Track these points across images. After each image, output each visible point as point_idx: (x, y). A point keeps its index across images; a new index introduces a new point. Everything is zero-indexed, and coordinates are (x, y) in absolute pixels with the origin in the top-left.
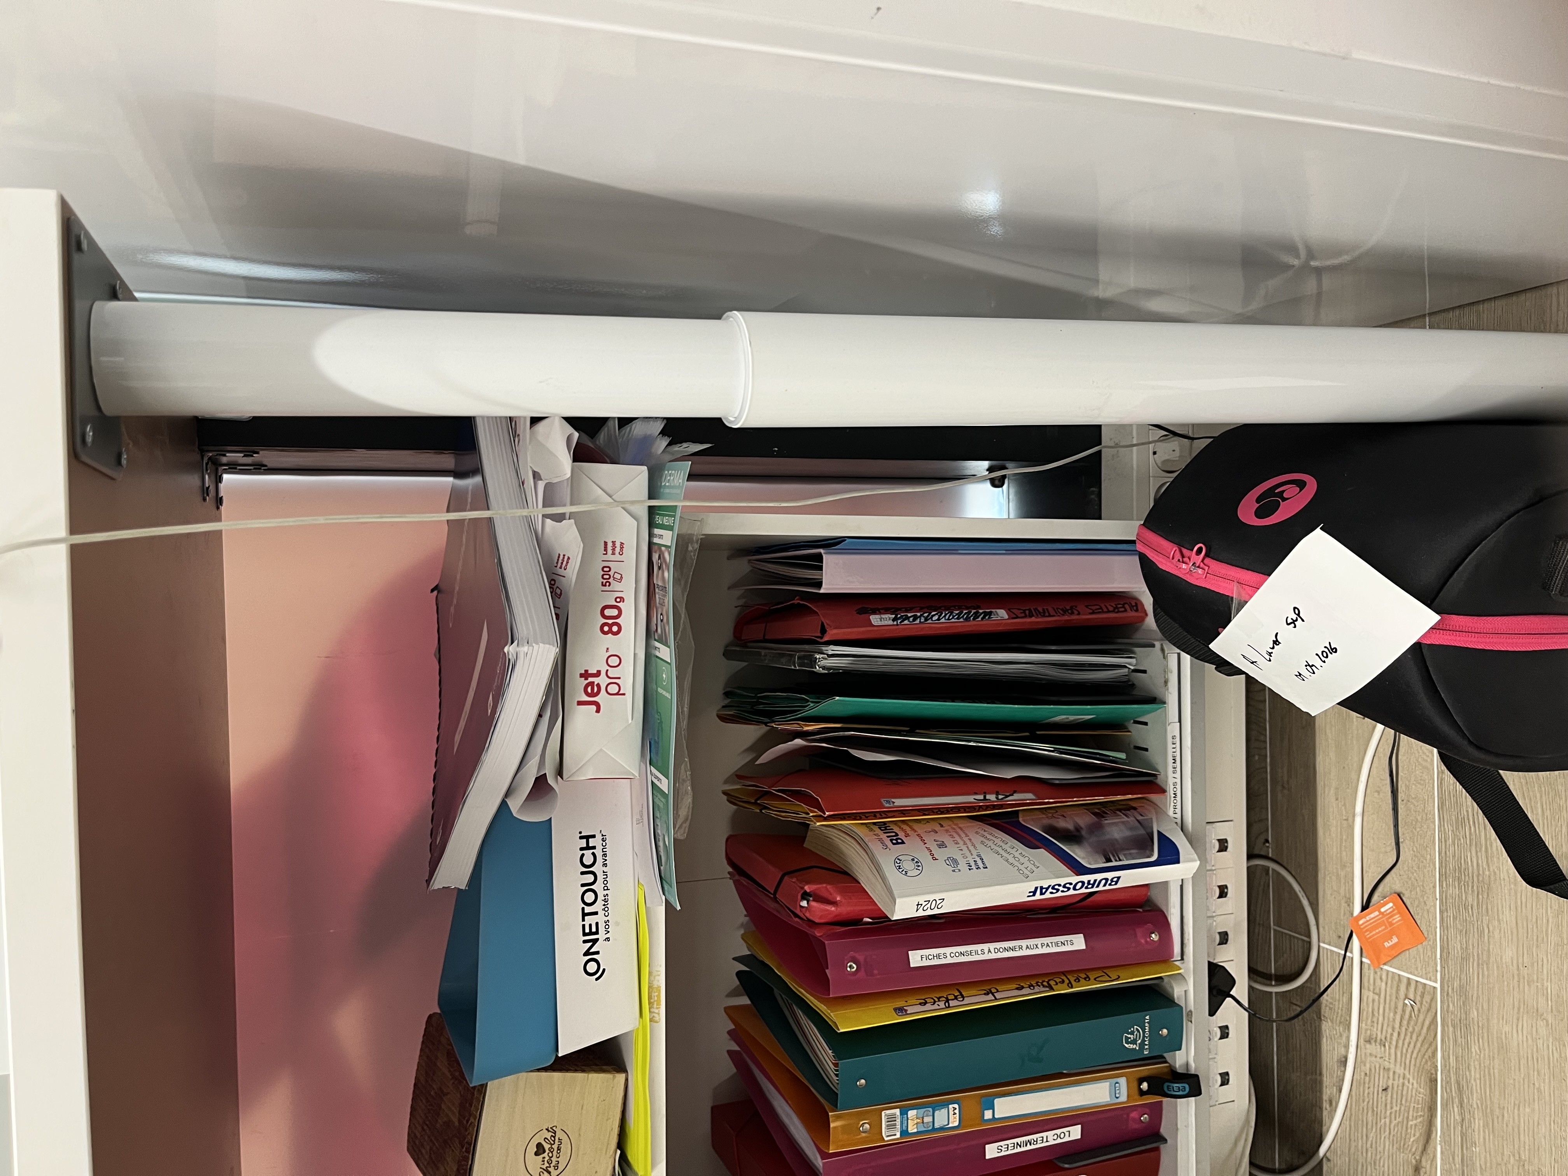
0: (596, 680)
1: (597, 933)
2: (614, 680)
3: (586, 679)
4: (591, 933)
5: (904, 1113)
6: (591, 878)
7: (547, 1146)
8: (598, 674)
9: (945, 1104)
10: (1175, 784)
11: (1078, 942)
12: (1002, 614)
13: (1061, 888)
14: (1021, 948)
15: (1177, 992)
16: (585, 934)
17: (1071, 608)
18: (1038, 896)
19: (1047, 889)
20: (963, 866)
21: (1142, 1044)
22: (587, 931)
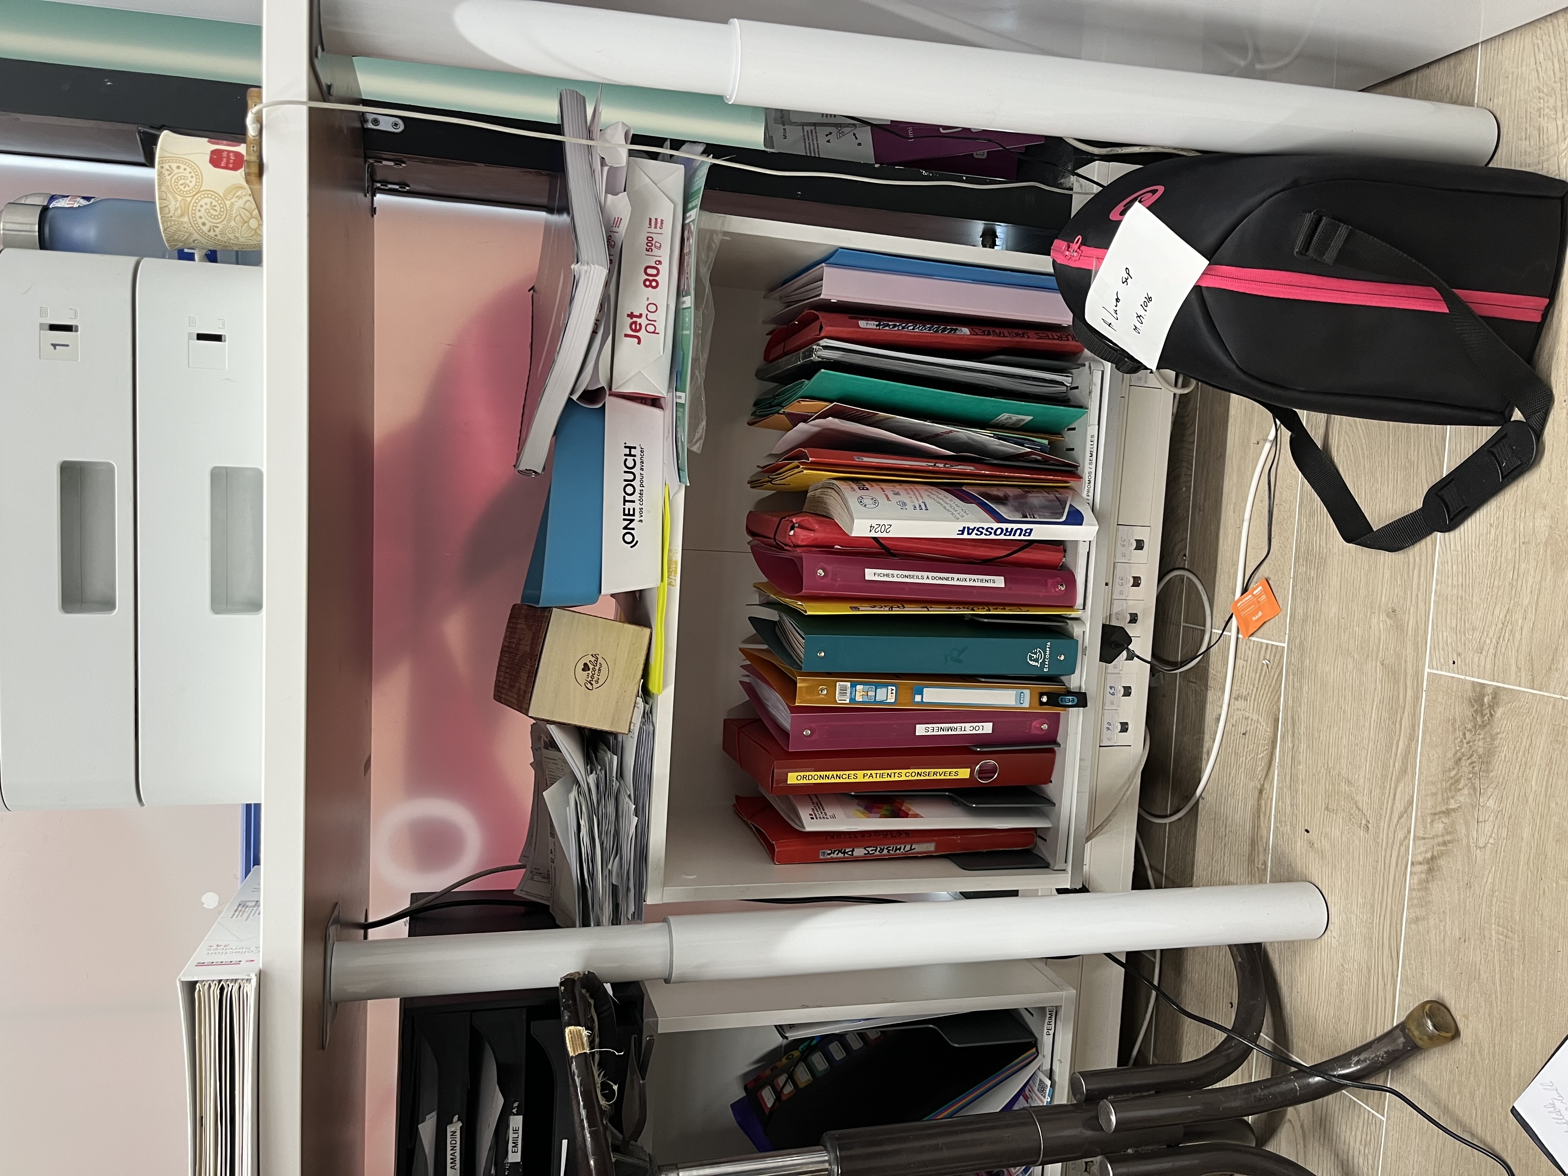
0: (639, 320)
1: (633, 515)
2: (652, 322)
3: (632, 318)
4: (629, 515)
5: (853, 685)
6: (631, 477)
7: (591, 667)
8: (640, 316)
9: (886, 685)
10: (1090, 473)
11: (999, 582)
12: (966, 331)
13: (984, 532)
14: (953, 579)
15: (1077, 630)
16: (625, 515)
17: (1023, 334)
18: (965, 536)
19: (973, 530)
20: (910, 506)
21: (1043, 663)
22: (627, 512)
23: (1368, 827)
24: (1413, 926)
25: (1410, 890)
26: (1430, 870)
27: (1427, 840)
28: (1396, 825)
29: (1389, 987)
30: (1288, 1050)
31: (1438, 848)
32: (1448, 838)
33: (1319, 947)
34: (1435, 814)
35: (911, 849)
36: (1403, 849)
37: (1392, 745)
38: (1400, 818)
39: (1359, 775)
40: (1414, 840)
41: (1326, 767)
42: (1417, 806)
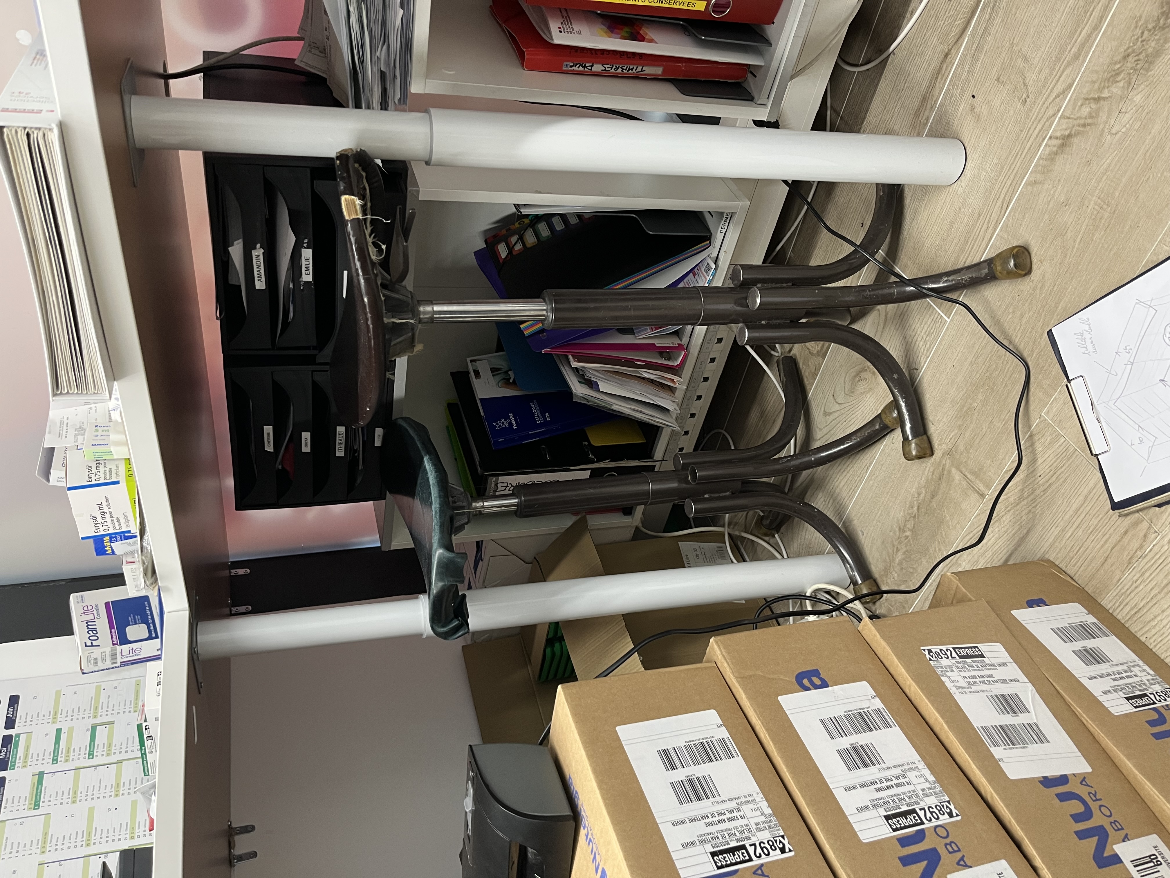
23: (1026, 101)
24: (1029, 188)
25: (1040, 158)
26: (1063, 145)
27: (1070, 120)
28: (1050, 104)
29: (990, 230)
30: (894, 263)
31: (1078, 128)
32: (1089, 121)
33: (947, 192)
34: (1086, 99)
35: (642, 71)
36: (1047, 124)
37: (1076, 31)
38: (1056, 97)
39: (1036, 55)
40: (1060, 118)
41: (1011, 43)
42: (1074, 90)
